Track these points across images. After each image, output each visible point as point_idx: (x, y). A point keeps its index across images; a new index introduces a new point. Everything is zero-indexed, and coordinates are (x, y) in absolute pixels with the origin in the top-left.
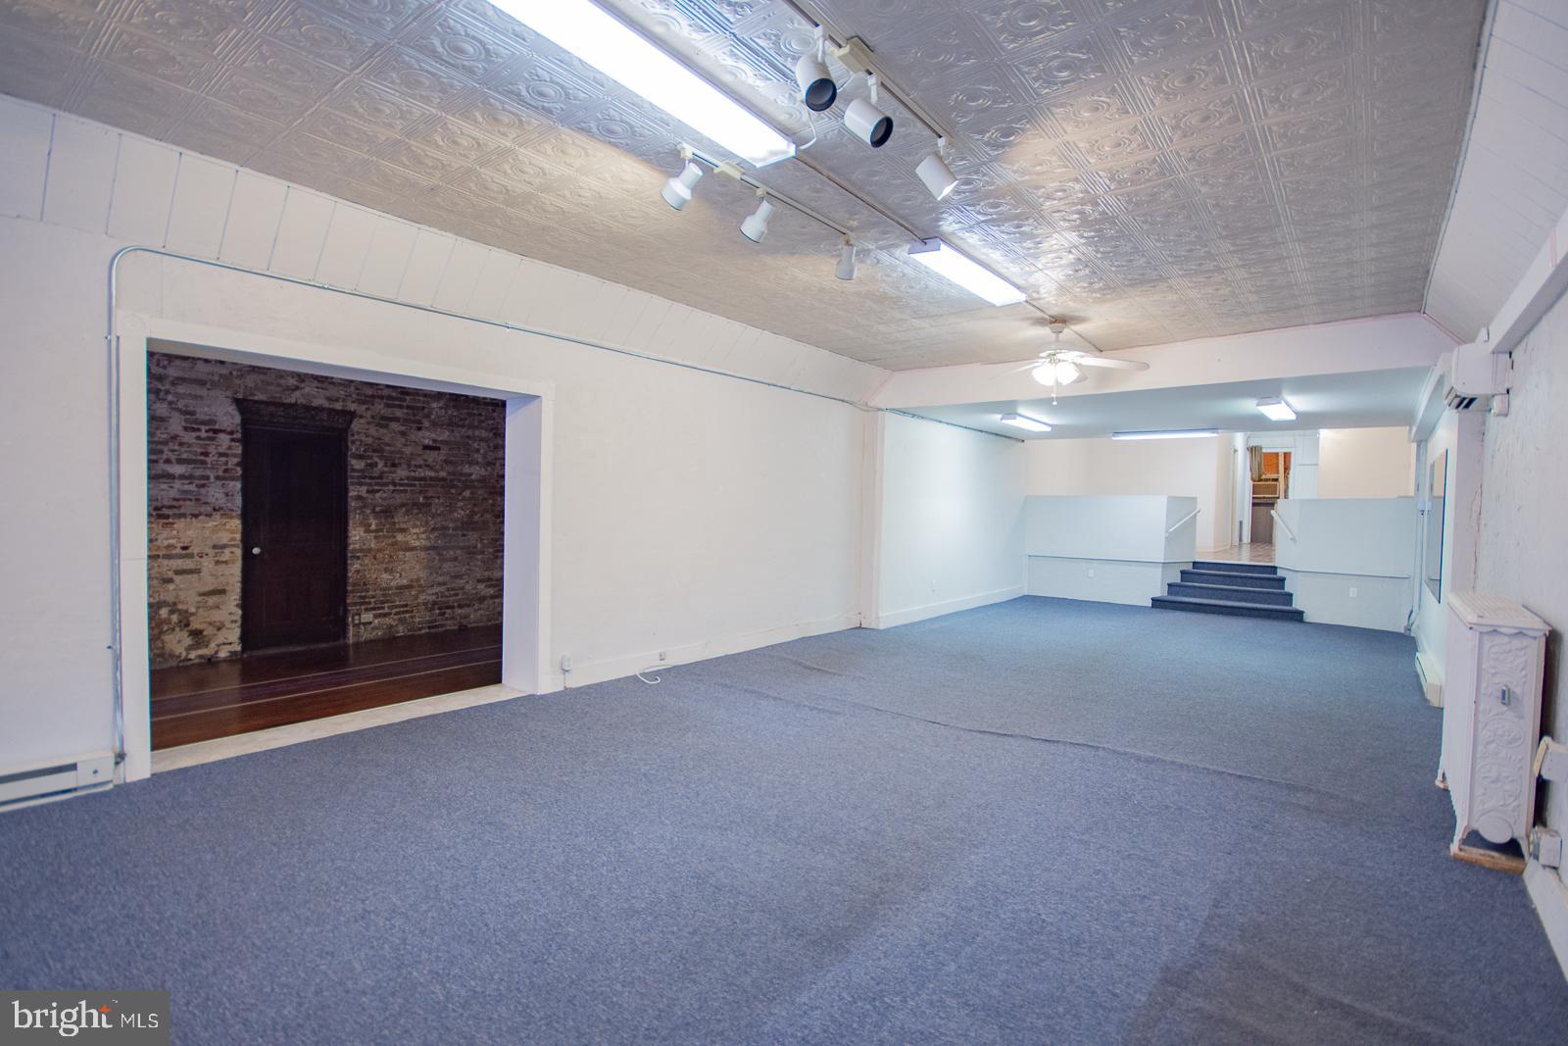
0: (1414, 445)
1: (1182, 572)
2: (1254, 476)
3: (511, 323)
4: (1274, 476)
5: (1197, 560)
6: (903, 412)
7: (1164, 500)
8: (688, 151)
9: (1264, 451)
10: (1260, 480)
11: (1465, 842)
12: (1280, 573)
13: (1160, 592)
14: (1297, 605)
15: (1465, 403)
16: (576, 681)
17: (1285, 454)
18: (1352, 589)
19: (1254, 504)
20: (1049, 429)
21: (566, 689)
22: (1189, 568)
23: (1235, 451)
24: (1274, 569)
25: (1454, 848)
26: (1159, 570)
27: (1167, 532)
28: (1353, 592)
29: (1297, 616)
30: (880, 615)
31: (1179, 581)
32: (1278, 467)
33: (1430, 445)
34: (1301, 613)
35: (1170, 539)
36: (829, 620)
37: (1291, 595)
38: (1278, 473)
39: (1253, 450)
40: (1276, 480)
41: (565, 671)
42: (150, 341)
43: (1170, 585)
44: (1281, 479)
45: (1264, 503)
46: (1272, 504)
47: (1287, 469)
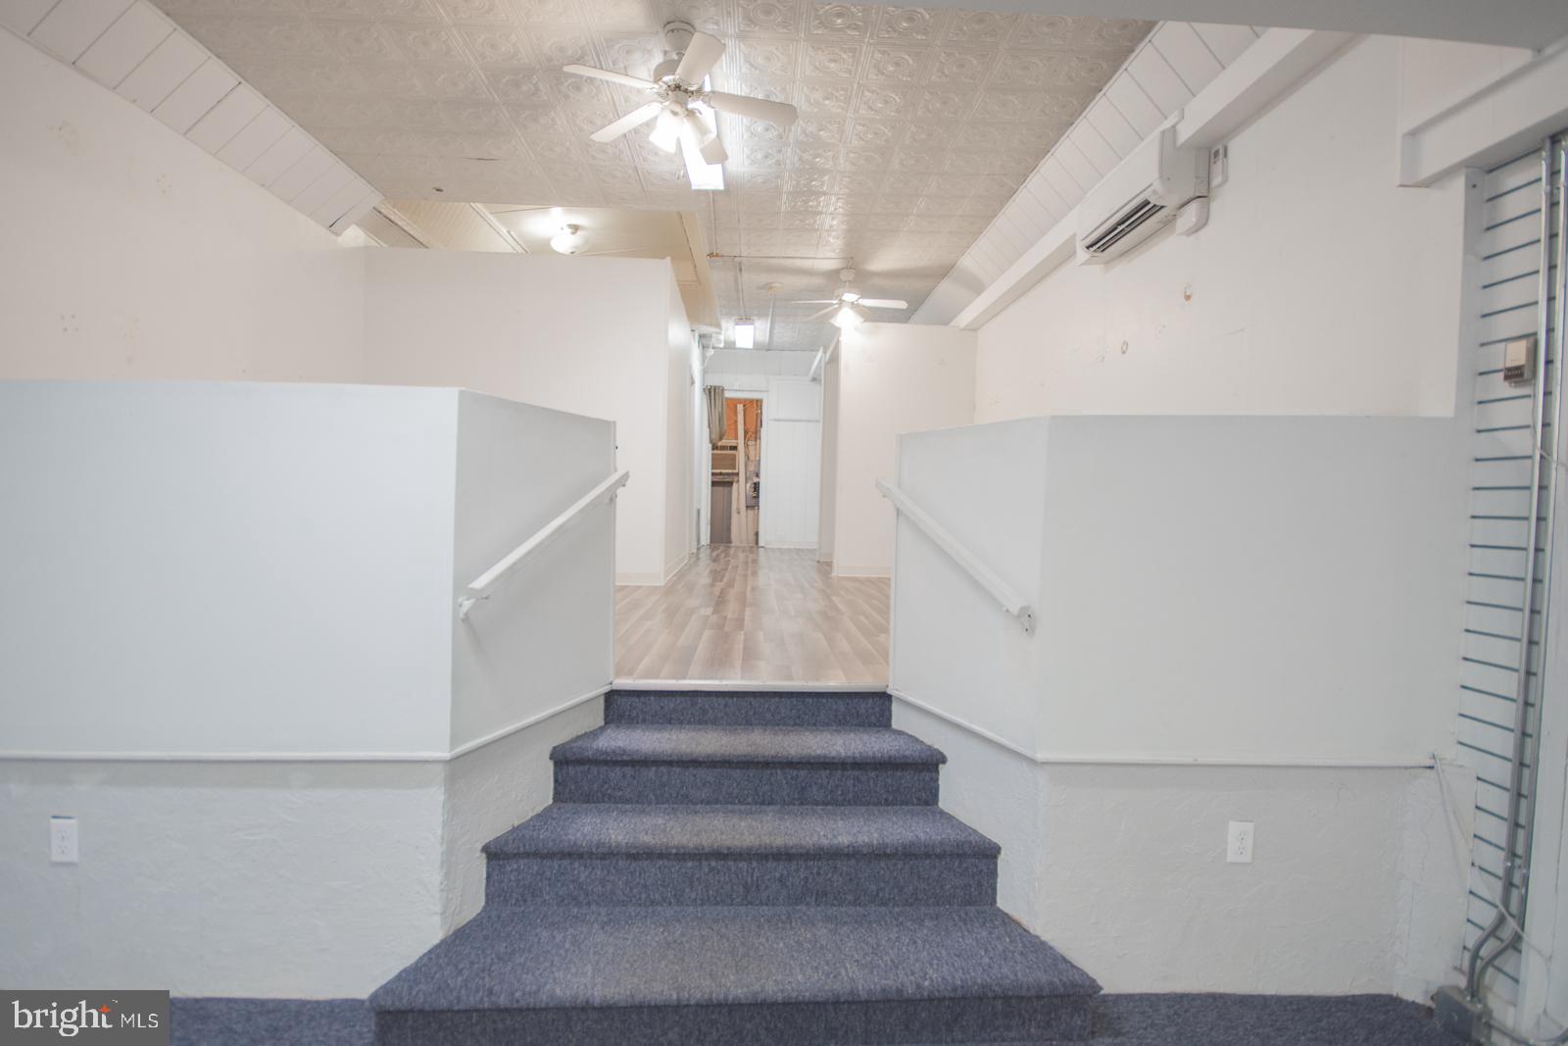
2: (713, 436)
4: (732, 443)
5: (616, 686)
9: (727, 394)
10: (724, 445)
18: (1234, 828)
19: (714, 484)
23: (693, 383)
27: (460, 585)
28: (1238, 839)
32: (736, 426)
37: (989, 853)
38: (736, 438)
39: (712, 393)
40: (734, 448)
43: (495, 854)
44: (741, 447)
45: (722, 483)
46: (730, 484)
47: (753, 433)
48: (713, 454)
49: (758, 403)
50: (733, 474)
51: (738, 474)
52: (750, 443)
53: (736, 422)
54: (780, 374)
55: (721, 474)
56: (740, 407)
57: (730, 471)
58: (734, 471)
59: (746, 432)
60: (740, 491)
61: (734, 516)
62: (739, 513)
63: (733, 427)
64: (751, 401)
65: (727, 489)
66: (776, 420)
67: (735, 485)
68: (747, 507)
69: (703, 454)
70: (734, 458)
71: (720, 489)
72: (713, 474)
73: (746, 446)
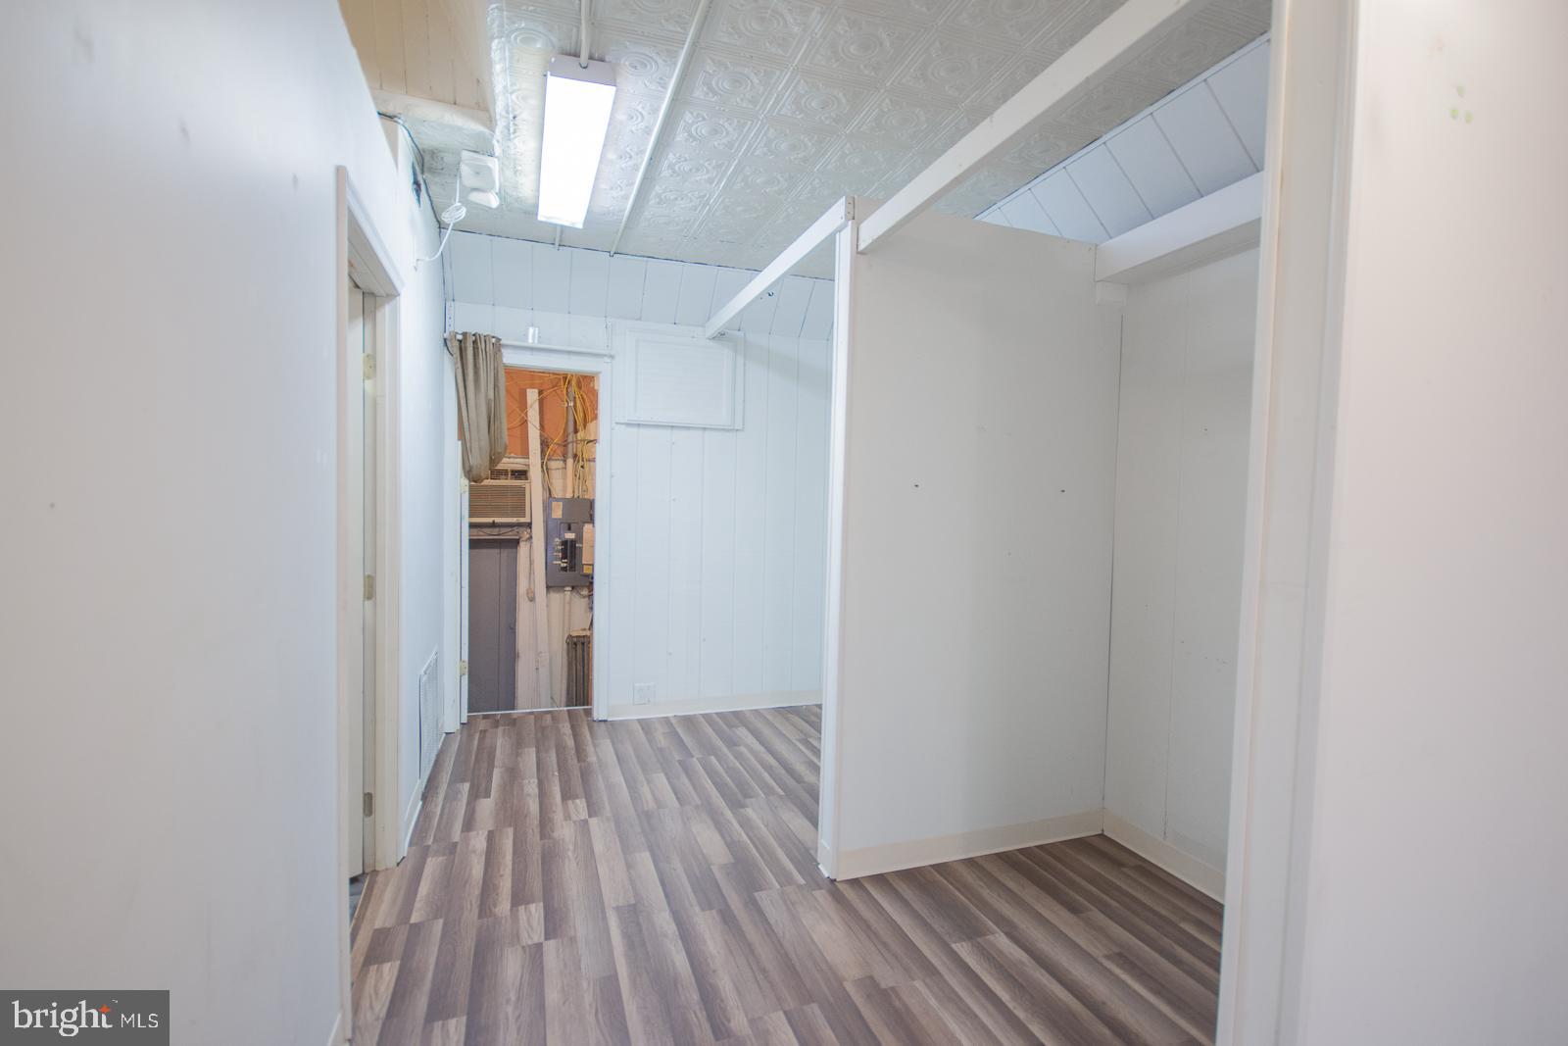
4: (518, 464)
9: (510, 358)
17: (576, 376)
19: (474, 544)
32: (525, 432)
38: (525, 454)
40: (522, 474)
44: (535, 473)
45: (493, 541)
46: (515, 543)
48: (471, 486)
49: (585, 382)
50: (520, 525)
51: (529, 525)
52: (553, 464)
53: (524, 423)
54: (640, 319)
55: (493, 525)
56: (532, 395)
57: (514, 520)
58: (522, 520)
59: (544, 444)
60: (534, 557)
61: (524, 609)
62: (532, 600)
63: (518, 432)
64: (563, 379)
65: (505, 553)
66: (628, 425)
67: (523, 548)
68: (548, 588)
70: (521, 493)
71: (494, 553)
72: (472, 526)
73: (546, 470)
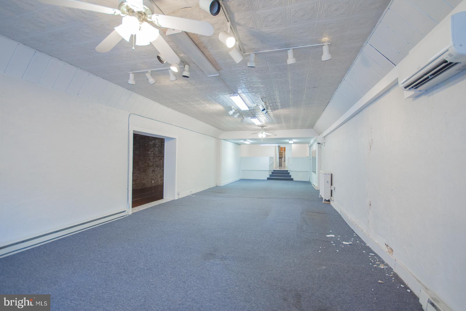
0: (309, 148)
1: (272, 172)
2: (279, 152)
3: (173, 124)
4: (282, 152)
5: (274, 170)
6: (224, 140)
7: (269, 157)
8: (233, 107)
9: (281, 147)
10: (281, 153)
11: (324, 201)
12: (289, 172)
13: (268, 176)
14: (292, 177)
15: (319, 144)
16: (180, 197)
17: (284, 147)
19: (279, 158)
20: (250, 143)
21: (179, 198)
22: (273, 171)
24: (287, 171)
25: (323, 202)
26: (268, 172)
27: (269, 164)
28: (301, 174)
29: (292, 179)
30: (222, 183)
31: (271, 174)
32: (282, 150)
33: (311, 148)
34: (293, 179)
35: (270, 165)
36: (213, 185)
37: (291, 176)
39: (279, 146)
40: (282, 153)
41: (179, 195)
42: (133, 131)
43: (270, 175)
44: (283, 152)
45: (280, 158)
46: (282, 158)
47: (285, 150)
48: (279, 154)
49: (285, 148)
58: (282, 156)
60: (283, 159)
61: (282, 163)
66: (288, 150)
69: (278, 154)
